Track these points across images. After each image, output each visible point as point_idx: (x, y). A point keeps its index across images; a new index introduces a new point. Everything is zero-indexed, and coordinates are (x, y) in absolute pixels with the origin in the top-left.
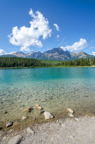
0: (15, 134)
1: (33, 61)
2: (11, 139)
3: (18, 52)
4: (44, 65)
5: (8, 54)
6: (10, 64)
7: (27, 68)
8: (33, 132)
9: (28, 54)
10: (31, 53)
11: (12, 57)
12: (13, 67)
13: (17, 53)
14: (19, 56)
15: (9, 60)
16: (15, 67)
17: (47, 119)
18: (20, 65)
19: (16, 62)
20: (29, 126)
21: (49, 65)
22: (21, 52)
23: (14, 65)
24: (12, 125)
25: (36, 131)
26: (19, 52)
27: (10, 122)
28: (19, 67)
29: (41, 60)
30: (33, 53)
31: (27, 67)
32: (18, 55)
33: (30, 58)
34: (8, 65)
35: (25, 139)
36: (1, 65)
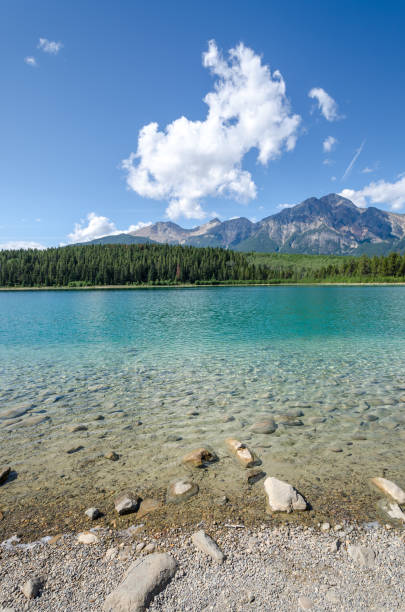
0: (149, 547)
1: (217, 257)
2: (134, 564)
3: (157, 224)
4: (264, 275)
5: (123, 234)
6: (129, 273)
7: (191, 285)
8: (217, 555)
9: (197, 229)
10: (209, 226)
11: (136, 242)
12: (140, 283)
13: (154, 228)
14: (160, 238)
15: (127, 255)
16: (146, 281)
17: (279, 512)
18: (166, 275)
19: (149, 261)
20: (202, 527)
21: (283, 274)
22: (171, 225)
23: (142, 276)
24: (135, 509)
25: (230, 554)
26: (163, 223)
27: (131, 496)
28: (159, 284)
29: (249, 255)
30: (215, 224)
31: (192, 282)
32: (160, 233)
33: (206, 247)
34: (122, 277)
35: (185, 574)
36: (98, 276)
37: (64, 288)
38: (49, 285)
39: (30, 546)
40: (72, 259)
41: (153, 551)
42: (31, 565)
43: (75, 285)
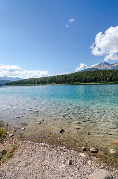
2: (97, 169)
3: (101, 63)
5: (90, 68)
6: (91, 79)
7: (113, 83)
9: (116, 63)
11: (94, 70)
12: (95, 82)
13: (100, 65)
14: (102, 68)
15: (91, 74)
16: (96, 82)
18: (103, 80)
19: (98, 76)
22: (106, 63)
23: (95, 80)
26: (103, 63)
28: (101, 83)
31: (113, 82)
32: (102, 66)
34: (89, 81)
36: (82, 81)
37: (73, 84)
38: (70, 83)
39: (68, 151)
40: (76, 76)
41: (103, 168)
42: (68, 156)
43: (76, 83)
